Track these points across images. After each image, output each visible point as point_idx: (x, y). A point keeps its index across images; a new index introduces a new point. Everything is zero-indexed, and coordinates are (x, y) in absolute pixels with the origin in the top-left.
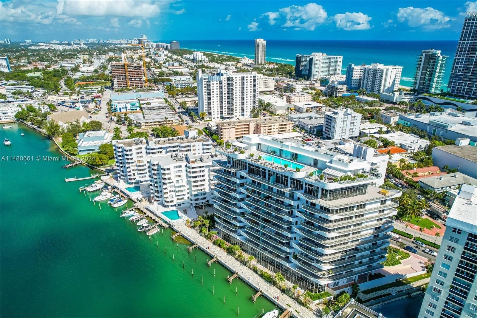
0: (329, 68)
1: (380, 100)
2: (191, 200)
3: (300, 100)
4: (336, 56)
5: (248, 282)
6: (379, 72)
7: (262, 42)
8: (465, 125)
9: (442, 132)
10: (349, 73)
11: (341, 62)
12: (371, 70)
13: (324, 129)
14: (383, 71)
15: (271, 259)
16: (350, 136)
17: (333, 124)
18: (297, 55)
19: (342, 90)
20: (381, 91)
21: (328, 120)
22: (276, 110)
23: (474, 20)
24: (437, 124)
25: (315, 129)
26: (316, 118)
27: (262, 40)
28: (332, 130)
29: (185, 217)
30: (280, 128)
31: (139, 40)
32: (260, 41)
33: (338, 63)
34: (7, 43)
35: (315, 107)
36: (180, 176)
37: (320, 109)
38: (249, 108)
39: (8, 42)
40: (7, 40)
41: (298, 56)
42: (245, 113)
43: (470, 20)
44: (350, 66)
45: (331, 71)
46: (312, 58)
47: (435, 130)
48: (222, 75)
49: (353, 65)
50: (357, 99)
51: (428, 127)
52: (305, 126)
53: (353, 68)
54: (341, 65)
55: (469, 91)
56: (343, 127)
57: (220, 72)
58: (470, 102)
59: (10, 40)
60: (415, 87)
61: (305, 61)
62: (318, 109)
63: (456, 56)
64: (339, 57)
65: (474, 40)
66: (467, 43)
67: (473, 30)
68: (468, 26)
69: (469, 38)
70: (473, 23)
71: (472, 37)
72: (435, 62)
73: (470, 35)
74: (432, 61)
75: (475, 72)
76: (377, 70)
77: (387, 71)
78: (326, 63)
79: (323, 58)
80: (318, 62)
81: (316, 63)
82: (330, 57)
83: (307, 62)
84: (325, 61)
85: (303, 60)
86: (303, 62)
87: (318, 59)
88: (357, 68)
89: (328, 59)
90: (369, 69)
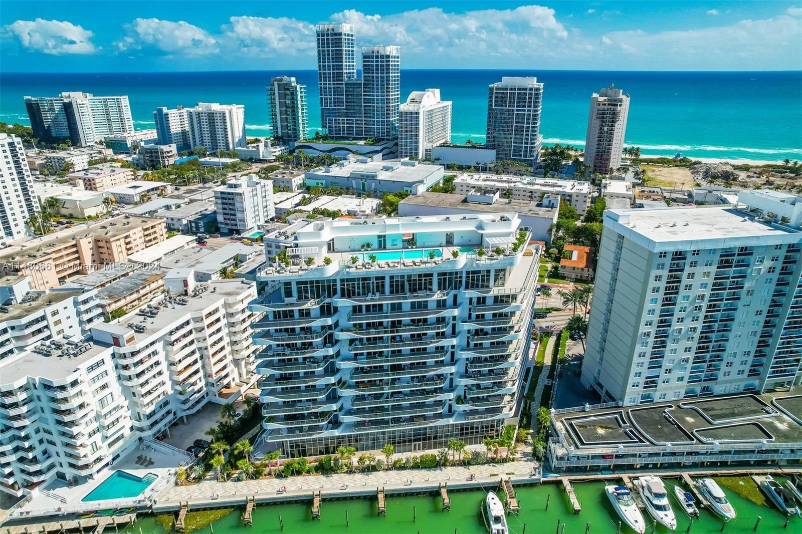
0: (109, 120)
1: (242, 160)
2: (141, 430)
3: (113, 182)
4: (115, 97)
5: (411, 489)
6: (218, 115)
8: (386, 170)
9: (373, 184)
10: (162, 124)
11: (129, 107)
12: (204, 115)
13: (220, 218)
14: (224, 114)
15: (415, 430)
16: (266, 219)
17: (237, 205)
18: (26, 97)
19: (171, 154)
20: (231, 147)
21: (225, 201)
22: (82, 209)
23: (328, 35)
24: (362, 176)
25: (201, 224)
26: (179, 206)
28: (239, 215)
29: (162, 472)
30: (147, 235)
33: (124, 109)
35: (153, 189)
36: (104, 387)
37: (162, 190)
38: (19, 216)
42: (14, 230)
43: (323, 35)
44: (160, 111)
45: (115, 126)
47: (363, 184)
49: (165, 110)
50: (204, 165)
51: (354, 182)
52: (174, 222)
53: (167, 114)
54: (130, 112)
55: (350, 130)
56: (254, 207)
58: (362, 142)
60: (277, 132)
61: (52, 109)
62: (159, 192)
63: (321, 84)
65: (336, 62)
66: (329, 66)
67: (330, 49)
68: (323, 44)
69: (329, 59)
70: (328, 39)
71: (333, 58)
72: (292, 94)
73: (328, 55)
74: (288, 92)
75: (349, 104)
76: (213, 114)
77: (230, 112)
78: (99, 112)
79: (90, 102)
80: (85, 109)
81: (83, 113)
82: (104, 99)
83: (57, 112)
84: (95, 107)
85: (45, 109)
86: (46, 111)
87: (84, 104)
88: (174, 114)
89: (101, 103)
90: (199, 113)
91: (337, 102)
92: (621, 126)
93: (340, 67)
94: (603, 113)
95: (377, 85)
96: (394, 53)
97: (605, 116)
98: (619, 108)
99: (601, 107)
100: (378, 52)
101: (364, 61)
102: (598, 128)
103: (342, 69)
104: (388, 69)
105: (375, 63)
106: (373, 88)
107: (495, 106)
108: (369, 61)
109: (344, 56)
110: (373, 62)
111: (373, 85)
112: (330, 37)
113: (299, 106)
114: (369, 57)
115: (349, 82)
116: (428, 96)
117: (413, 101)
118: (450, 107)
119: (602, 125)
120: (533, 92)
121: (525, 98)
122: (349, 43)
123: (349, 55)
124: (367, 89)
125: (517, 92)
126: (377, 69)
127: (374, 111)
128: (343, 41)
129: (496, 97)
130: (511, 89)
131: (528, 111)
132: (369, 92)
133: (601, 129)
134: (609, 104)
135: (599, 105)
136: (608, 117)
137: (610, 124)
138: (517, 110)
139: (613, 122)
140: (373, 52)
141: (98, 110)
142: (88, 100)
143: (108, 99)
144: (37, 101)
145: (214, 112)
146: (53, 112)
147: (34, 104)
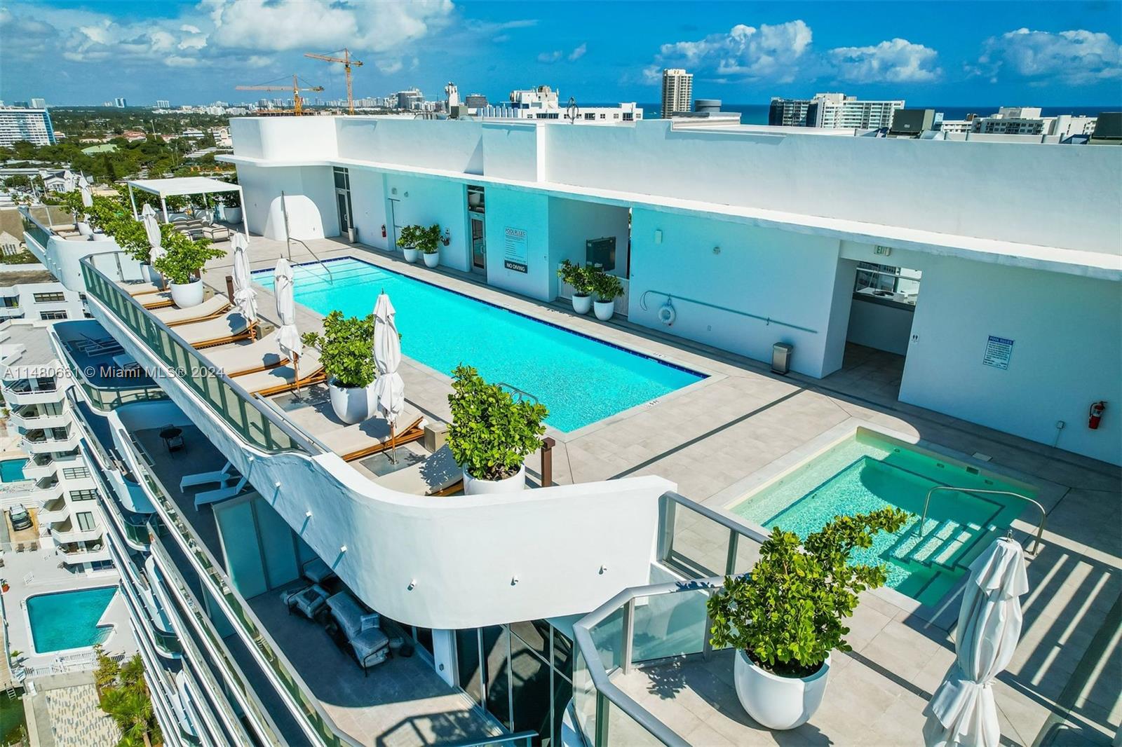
4: (884, 102)
7: (681, 79)
27: (682, 72)
31: (399, 95)
32: (676, 75)
34: (118, 106)
39: (120, 105)
40: (119, 100)
41: (775, 102)
46: (816, 107)
48: (526, 106)
57: (519, 101)
59: (124, 100)
61: (796, 116)
64: (893, 103)
76: (1018, 125)
77: (1055, 125)
78: (853, 123)
79: (847, 108)
80: (832, 116)
81: (827, 120)
82: (868, 104)
83: (801, 119)
84: (851, 115)
85: (788, 114)
86: (789, 118)
87: (833, 108)
88: (952, 125)
89: (861, 110)
90: (992, 124)
141: (854, 119)
142: (845, 104)
143: (874, 104)
144: (783, 103)
145: (1021, 122)
146: (796, 120)
147: (778, 107)
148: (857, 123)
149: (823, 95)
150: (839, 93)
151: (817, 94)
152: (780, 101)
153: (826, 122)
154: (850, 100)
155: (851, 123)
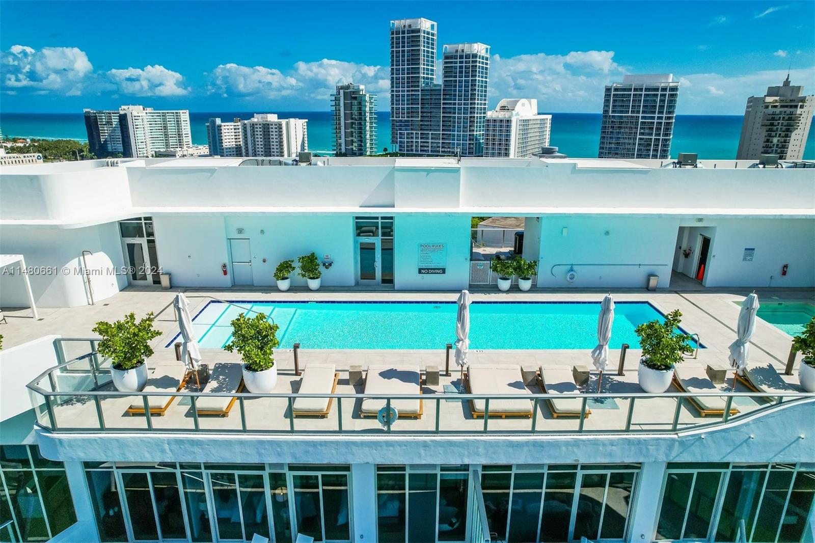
0: (166, 135)
4: (174, 111)
6: (274, 126)
10: (214, 137)
11: (188, 122)
12: (259, 126)
14: (281, 127)
18: (85, 110)
23: (403, 32)
33: (183, 124)
41: (89, 112)
43: (398, 33)
44: (214, 122)
45: (172, 141)
46: (125, 116)
49: (218, 122)
53: (220, 127)
55: (424, 146)
60: (340, 149)
61: (109, 123)
64: (181, 111)
65: (412, 64)
66: (403, 70)
67: (406, 49)
68: (398, 43)
69: (403, 61)
70: (404, 38)
71: (408, 60)
72: (360, 103)
73: (403, 56)
74: (355, 102)
75: (425, 115)
76: (268, 125)
77: (288, 124)
78: (156, 127)
79: (149, 116)
80: (140, 122)
81: (137, 125)
82: (164, 113)
83: (114, 126)
84: (153, 121)
85: (102, 122)
86: (104, 125)
87: (139, 116)
88: (228, 126)
89: (159, 117)
90: (253, 124)
91: (412, 112)
92: (800, 137)
93: (417, 71)
94: (773, 119)
95: (460, 91)
96: (483, 53)
97: (776, 123)
98: (799, 111)
99: (771, 110)
100: (463, 51)
101: (446, 63)
102: (763, 139)
103: (419, 73)
104: (474, 71)
105: (458, 65)
106: (455, 95)
107: (613, 112)
108: (451, 63)
109: (422, 57)
110: (456, 63)
111: (455, 91)
112: (406, 35)
113: (368, 119)
114: (451, 57)
115: (426, 88)
116: (523, 105)
117: (503, 108)
118: (549, 122)
119: (770, 136)
120: (668, 93)
121: (655, 101)
122: (428, 43)
123: (428, 56)
124: (448, 97)
125: (643, 93)
126: (461, 72)
127: (454, 122)
128: (422, 39)
129: (614, 101)
130: (635, 90)
131: (659, 118)
132: (451, 99)
133: (768, 141)
134: (782, 106)
135: (767, 107)
136: (780, 124)
137: (782, 134)
138: (643, 118)
139: (789, 130)
140: (457, 51)
141: (156, 124)
142: (146, 113)
143: (168, 113)
144: (95, 113)
145: (270, 123)
146: (110, 126)
147: (92, 116)
148: (159, 127)
149: (127, 107)
150: (139, 105)
151: (122, 106)
152: (92, 112)
153: (137, 127)
154: (149, 110)
155: (154, 127)
